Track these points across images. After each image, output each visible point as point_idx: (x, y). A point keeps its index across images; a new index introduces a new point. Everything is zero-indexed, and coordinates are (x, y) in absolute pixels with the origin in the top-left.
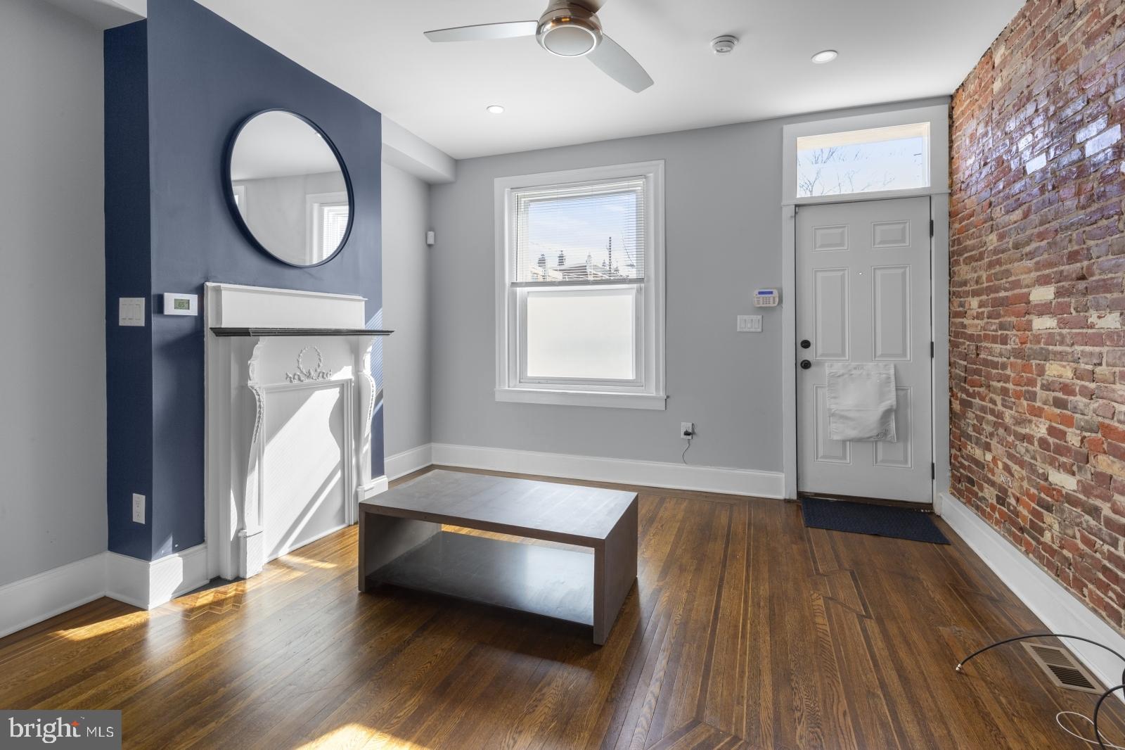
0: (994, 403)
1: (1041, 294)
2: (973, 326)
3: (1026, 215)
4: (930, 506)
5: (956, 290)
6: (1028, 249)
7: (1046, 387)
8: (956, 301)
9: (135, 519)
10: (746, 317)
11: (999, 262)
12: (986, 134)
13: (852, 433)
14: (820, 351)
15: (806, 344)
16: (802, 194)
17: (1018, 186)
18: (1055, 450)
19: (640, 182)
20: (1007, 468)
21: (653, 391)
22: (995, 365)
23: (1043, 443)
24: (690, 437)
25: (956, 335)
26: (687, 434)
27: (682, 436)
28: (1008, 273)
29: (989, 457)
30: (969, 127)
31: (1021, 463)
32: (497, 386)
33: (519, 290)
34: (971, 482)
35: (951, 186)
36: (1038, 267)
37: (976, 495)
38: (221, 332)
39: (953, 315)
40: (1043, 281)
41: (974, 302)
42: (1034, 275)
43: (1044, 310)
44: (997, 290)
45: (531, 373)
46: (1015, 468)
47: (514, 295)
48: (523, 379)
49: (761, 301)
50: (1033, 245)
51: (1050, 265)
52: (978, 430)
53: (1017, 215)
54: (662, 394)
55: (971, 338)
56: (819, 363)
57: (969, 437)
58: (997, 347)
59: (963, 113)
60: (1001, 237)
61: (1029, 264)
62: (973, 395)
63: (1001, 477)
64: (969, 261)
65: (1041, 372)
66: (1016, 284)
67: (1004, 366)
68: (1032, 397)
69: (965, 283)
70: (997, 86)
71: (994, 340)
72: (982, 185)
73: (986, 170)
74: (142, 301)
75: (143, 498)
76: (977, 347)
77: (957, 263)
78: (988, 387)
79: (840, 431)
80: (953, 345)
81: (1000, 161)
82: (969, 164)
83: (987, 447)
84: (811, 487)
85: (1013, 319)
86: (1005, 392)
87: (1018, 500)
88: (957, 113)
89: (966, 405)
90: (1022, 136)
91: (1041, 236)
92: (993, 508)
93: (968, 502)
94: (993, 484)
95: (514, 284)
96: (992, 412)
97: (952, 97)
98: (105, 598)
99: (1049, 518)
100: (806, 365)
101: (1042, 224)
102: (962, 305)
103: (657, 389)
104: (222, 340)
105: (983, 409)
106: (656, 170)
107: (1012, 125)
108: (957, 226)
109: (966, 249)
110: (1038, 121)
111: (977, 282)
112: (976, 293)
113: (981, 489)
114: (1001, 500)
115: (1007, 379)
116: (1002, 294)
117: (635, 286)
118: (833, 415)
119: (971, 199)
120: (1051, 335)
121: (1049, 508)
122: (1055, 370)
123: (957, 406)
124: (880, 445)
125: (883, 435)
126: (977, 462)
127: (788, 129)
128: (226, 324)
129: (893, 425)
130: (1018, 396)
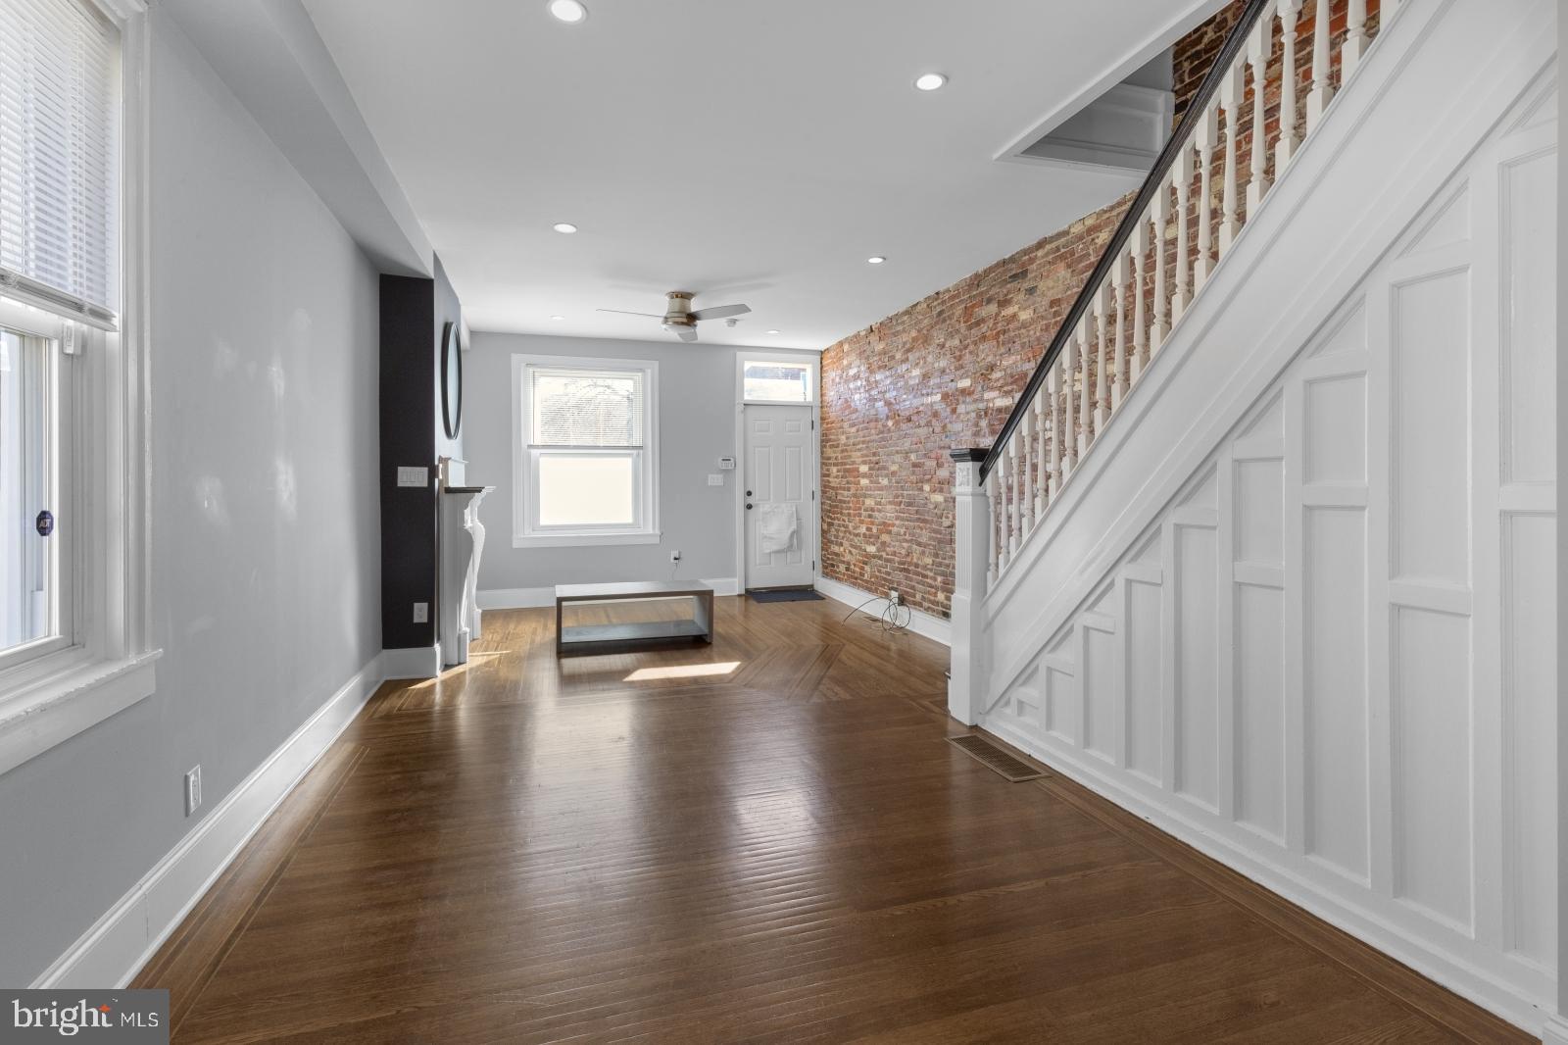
0: (844, 520)
1: (864, 469)
2: (834, 482)
3: (858, 431)
4: (812, 586)
5: (825, 462)
6: (858, 447)
7: (865, 510)
8: (825, 468)
9: (416, 620)
10: (715, 476)
11: (846, 450)
12: (839, 383)
13: (775, 548)
14: (757, 498)
15: (749, 493)
16: (747, 397)
17: (854, 416)
18: (869, 538)
19: (640, 374)
20: (850, 552)
21: (650, 529)
22: (844, 502)
23: (864, 534)
24: (676, 561)
25: (825, 487)
26: (676, 559)
27: (672, 560)
28: (850, 457)
29: (842, 549)
30: (832, 375)
31: (855, 547)
32: (514, 535)
33: (534, 452)
34: (833, 566)
35: (821, 402)
36: (863, 456)
37: (835, 572)
38: (449, 490)
39: (824, 475)
40: (864, 463)
41: (834, 469)
42: (861, 459)
43: (864, 476)
44: (845, 464)
45: (544, 521)
46: (853, 550)
47: (529, 456)
48: (536, 527)
49: (724, 466)
50: (861, 446)
51: (867, 456)
52: (836, 537)
53: (854, 430)
54: (658, 532)
55: (833, 488)
56: (757, 505)
57: (832, 542)
58: (846, 493)
59: (828, 365)
60: (847, 438)
61: (859, 454)
62: (834, 519)
63: (847, 557)
64: (832, 446)
65: (864, 504)
66: (854, 463)
67: (849, 502)
68: (860, 515)
69: (829, 458)
70: (845, 362)
71: (844, 489)
72: (838, 408)
73: (840, 402)
74: (426, 470)
75: (425, 605)
76: (836, 494)
77: (825, 446)
78: (841, 513)
79: (770, 547)
80: (824, 492)
81: (846, 401)
82: (831, 395)
83: (841, 544)
84: (753, 585)
85: (852, 479)
86: (849, 514)
87: (855, 565)
88: (824, 363)
89: (830, 525)
90: (856, 393)
91: (863, 442)
92: (844, 574)
93: (832, 577)
94: (843, 562)
95: (530, 446)
96: (843, 526)
97: (822, 352)
98: (387, 681)
99: (867, 568)
100: (749, 507)
101: (864, 437)
102: (828, 470)
103: (654, 528)
104: (451, 496)
105: (839, 525)
106: (652, 368)
107: (852, 386)
108: (825, 426)
109: (830, 440)
110: (862, 390)
111: (836, 459)
112: (835, 465)
113: (838, 567)
114: (847, 569)
115: (849, 508)
116: (848, 467)
117: (635, 452)
118: (766, 537)
119: (833, 414)
120: (867, 487)
121: (866, 564)
122: (869, 502)
123: (825, 527)
124: (789, 554)
125: (790, 547)
126: (837, 554)
127: (740, 354)
128: (452, 484)
129: (795, 541)
130: (855, 516)
